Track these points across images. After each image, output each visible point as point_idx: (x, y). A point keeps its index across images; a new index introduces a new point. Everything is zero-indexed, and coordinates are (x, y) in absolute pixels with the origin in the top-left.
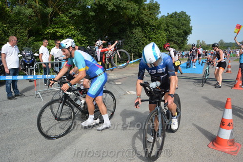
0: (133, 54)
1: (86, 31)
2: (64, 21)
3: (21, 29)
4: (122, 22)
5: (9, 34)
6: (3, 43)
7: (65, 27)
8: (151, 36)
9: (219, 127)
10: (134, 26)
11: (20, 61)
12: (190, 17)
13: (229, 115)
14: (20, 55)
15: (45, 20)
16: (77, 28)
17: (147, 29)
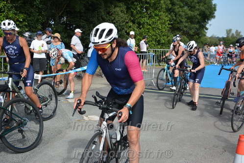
8: (143, 20)
17: (136, 8)
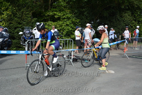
1: (80, 14)
2: (61, 6)
3: (27, 11)
4: (112, 7)
6: (12, 22)
8: (141, 19)
16: (72, 12)
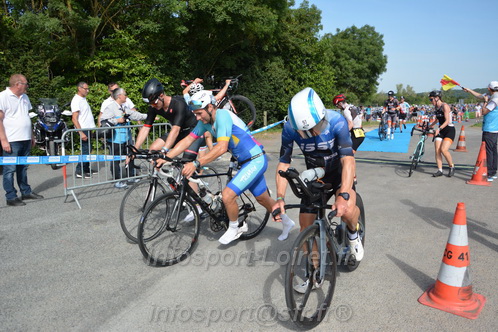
0: (265, 113)
1: (169, 64)
2: (124, 43)
3: (36, 60)
4: (243, 47)
5: (10, 71)
7: (127, 57)
8: (304, 76)
9: (440, 262)
10: (269, 55)
11: (33, 126)
12: (382, 36)
13: (460, 237)
14: (33, 115)
15: (85, 42)
16: (152, 59)
17: (296, 62)
